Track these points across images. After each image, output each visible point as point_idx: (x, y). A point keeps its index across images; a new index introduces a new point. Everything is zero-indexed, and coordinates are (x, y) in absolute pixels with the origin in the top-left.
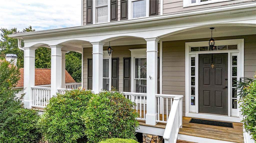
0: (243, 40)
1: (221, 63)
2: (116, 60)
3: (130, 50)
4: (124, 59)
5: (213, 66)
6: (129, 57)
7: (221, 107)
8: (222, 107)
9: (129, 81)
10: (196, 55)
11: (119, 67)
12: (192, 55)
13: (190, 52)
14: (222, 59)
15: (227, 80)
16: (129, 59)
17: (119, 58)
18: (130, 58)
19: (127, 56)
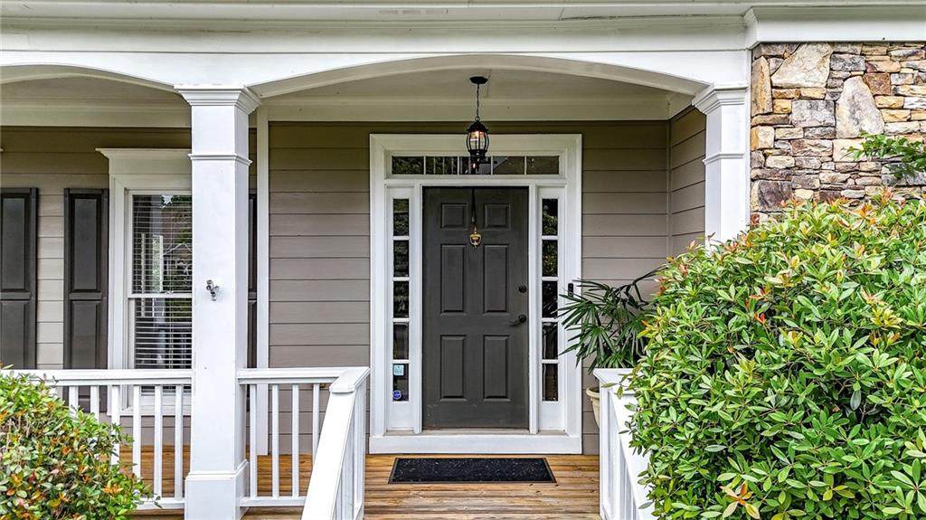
0: (578, 138)
1: (506, 226)
2: (23, 200)
3: (106, 152)
4: (71, 197)
5: (475, 236)
6: (98, 185)
7: (506, 397)
8: (508, 400)
9: (98, 308)
10: (412, 188)
11: (37, 238)
12: (397, 190)
13: (388, 177)
14: (506, 209)
15: (524, 290)
16: (100, 197)
17: (37, 190)
18: (103, 190)
19: (83, 182)
